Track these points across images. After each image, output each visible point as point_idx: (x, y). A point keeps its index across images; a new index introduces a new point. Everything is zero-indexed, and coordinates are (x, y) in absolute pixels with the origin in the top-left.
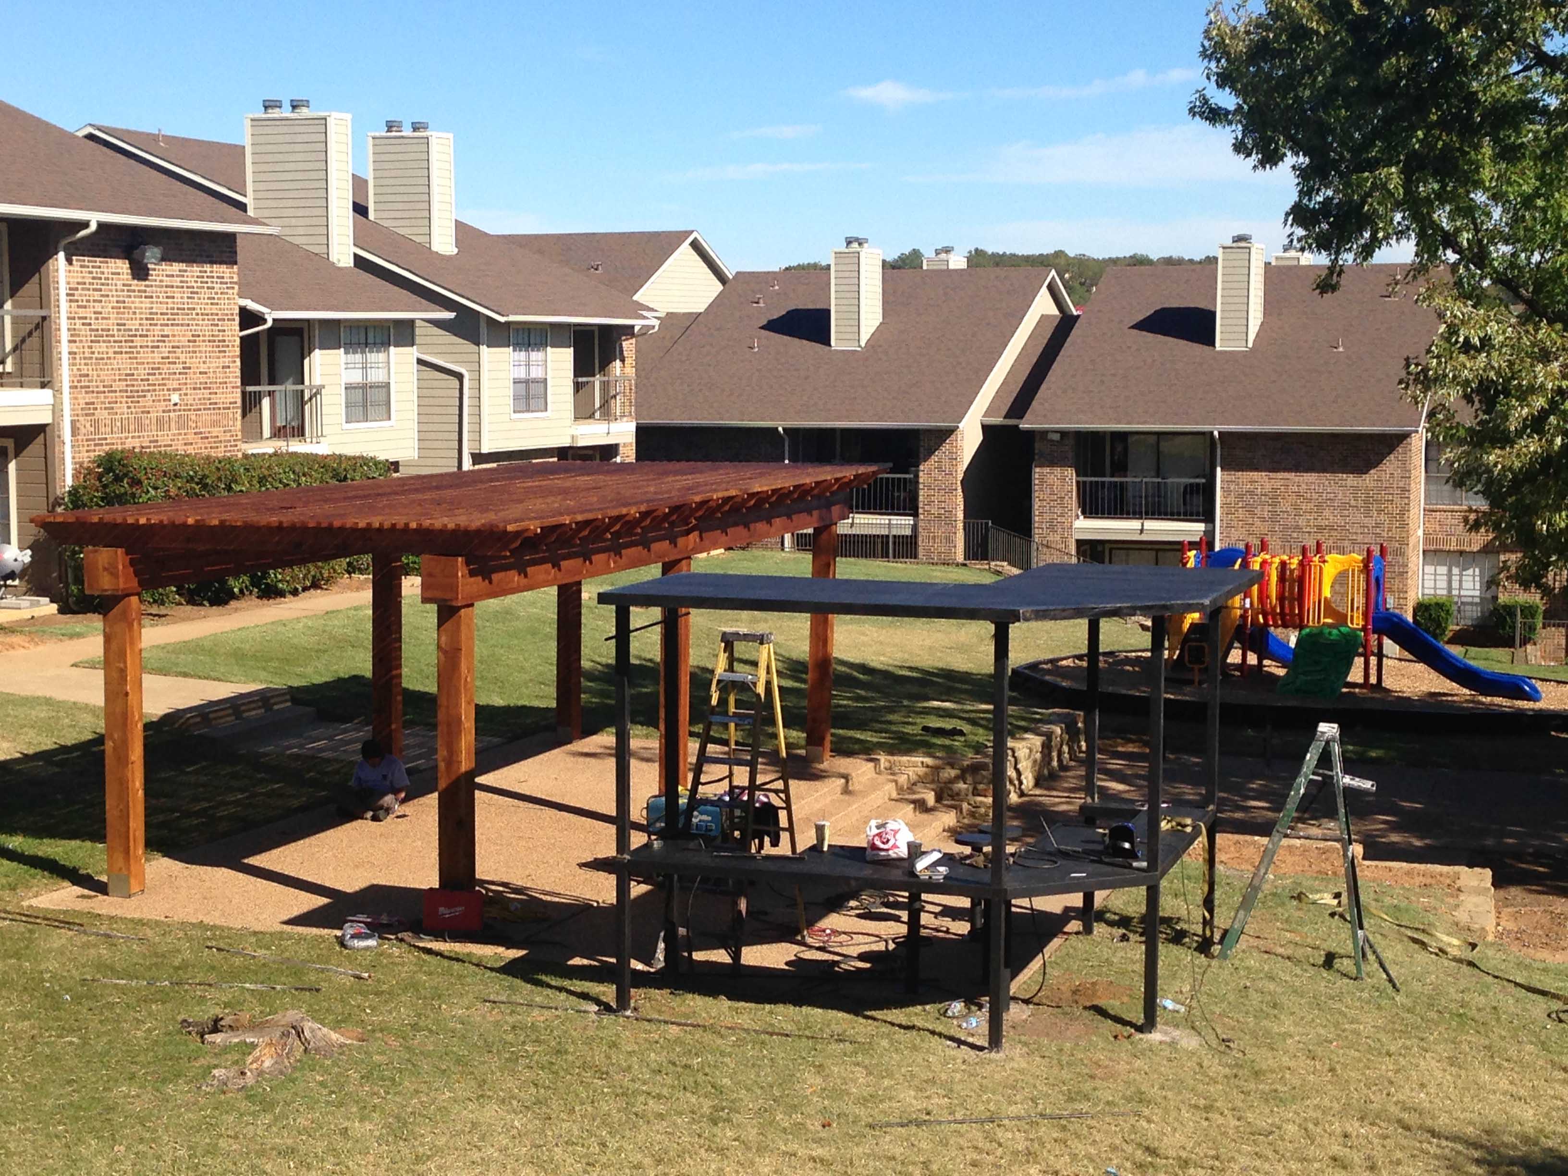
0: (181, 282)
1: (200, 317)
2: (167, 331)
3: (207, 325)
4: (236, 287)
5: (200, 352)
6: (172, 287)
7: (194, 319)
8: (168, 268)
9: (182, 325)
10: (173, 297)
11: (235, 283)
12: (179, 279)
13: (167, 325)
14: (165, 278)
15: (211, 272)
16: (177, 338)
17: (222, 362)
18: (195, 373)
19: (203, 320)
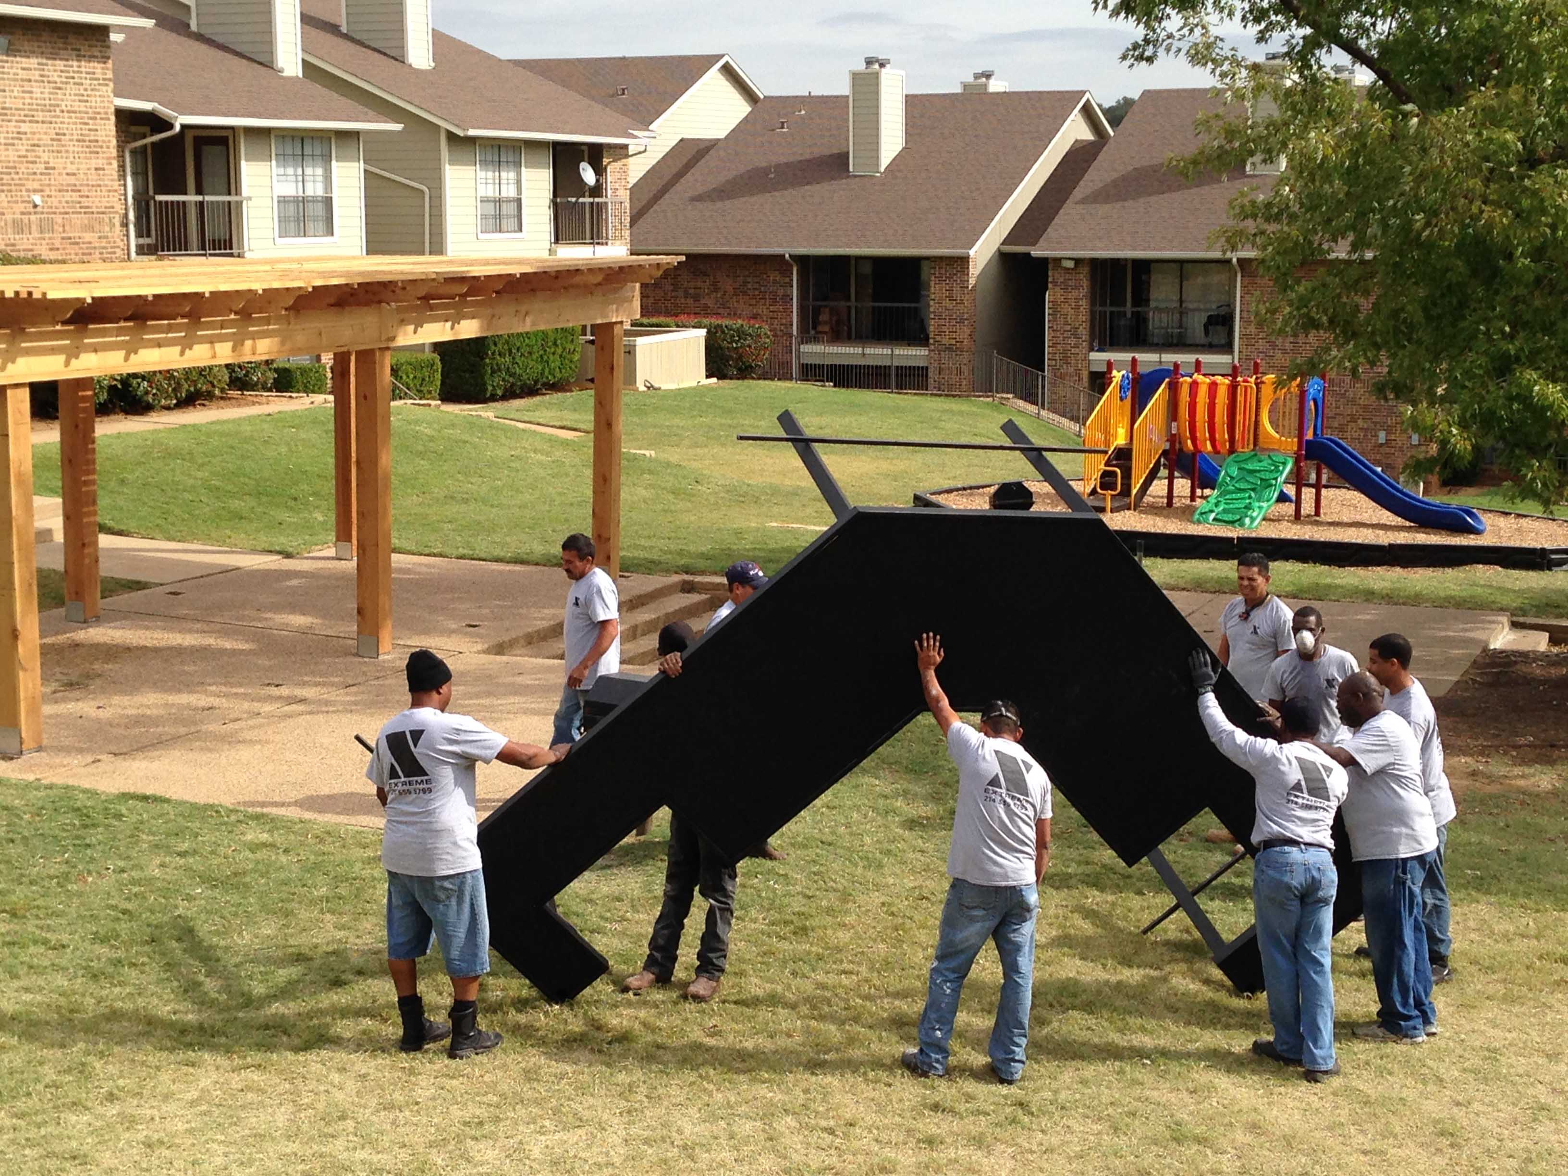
0: (42, 76)
1: (66, 114)
2: (24, 127)
3: (75, 123)
4: (111, 85)
5: (67, 151)
6: (30, 81)
7: (58, 117)
8: (24, 60)
9: (43, 122)
10: (31, 92)
11: (110, 80)
12: (37, 73)
13: (24, 122)
14: (20, 71)
15: (79, 67)
16: (37, 136)
17: (94, 163)
18: (60, 174)
19: (71, 118)
